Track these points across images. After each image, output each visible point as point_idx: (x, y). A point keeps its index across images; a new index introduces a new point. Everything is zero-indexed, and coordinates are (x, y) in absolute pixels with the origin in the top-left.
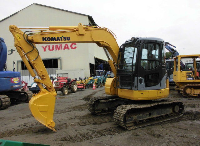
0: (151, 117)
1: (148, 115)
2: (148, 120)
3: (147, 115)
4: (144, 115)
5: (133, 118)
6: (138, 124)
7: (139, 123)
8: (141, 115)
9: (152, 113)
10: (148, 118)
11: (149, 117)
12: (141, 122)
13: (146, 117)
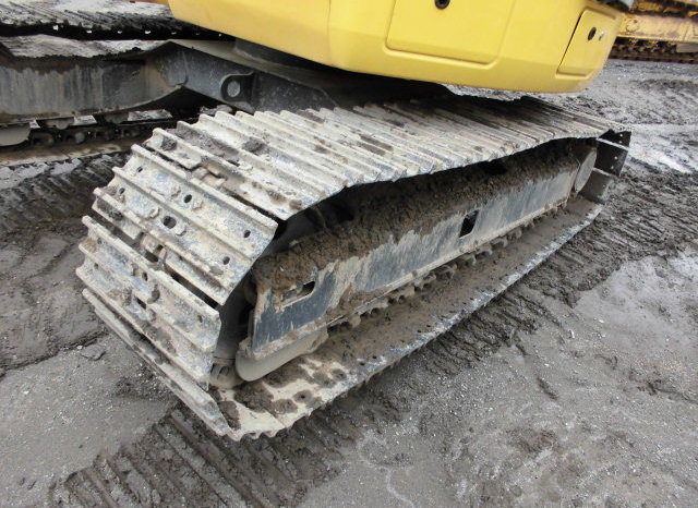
0: (470, 243)
1: (457, 233)
3: (448, 232)
4: (426, 238)
5: (329, 281)
9: (481, 209)
11: (455, 247)
13: (437, 252)
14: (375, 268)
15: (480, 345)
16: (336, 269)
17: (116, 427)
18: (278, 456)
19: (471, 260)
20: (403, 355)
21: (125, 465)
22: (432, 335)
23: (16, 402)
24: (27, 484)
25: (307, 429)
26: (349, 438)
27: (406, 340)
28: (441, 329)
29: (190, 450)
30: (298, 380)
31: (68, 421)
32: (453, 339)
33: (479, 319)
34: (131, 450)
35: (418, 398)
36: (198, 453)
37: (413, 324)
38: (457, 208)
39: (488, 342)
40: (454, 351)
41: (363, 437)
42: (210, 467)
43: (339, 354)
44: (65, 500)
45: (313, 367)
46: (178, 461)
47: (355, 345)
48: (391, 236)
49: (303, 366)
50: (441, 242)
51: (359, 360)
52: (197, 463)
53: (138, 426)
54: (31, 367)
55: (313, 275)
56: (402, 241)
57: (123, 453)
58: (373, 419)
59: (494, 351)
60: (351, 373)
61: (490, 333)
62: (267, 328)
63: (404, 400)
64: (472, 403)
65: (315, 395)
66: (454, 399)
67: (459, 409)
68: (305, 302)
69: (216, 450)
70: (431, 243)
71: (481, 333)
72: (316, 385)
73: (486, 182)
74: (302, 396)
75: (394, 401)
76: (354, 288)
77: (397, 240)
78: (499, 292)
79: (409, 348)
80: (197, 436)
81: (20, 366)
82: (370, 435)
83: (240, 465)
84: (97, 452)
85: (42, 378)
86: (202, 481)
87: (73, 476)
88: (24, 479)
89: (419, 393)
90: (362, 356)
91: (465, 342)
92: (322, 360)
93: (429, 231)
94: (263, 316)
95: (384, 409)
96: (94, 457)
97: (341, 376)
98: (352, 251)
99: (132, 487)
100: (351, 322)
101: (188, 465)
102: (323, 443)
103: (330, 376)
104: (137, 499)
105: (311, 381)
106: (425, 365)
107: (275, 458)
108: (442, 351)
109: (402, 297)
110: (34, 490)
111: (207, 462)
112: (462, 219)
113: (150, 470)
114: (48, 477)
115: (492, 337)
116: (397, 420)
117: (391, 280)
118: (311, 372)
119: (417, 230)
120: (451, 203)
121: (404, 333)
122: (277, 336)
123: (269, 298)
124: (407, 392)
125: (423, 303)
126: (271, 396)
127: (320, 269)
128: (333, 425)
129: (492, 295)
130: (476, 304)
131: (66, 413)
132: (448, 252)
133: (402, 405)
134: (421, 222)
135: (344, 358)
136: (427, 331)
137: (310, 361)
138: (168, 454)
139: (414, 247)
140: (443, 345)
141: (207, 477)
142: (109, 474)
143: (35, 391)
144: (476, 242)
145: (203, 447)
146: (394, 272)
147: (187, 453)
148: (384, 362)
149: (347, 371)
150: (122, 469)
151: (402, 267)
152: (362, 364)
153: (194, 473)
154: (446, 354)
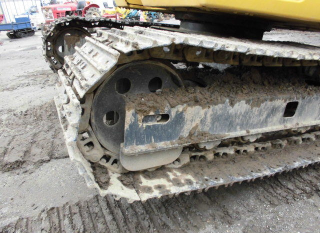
0: (292, 123)
1: (281, 114)
2: (268, 145)
3: (274, 111)
4: (256, 110)
5: (180, 117)
6: (210, 156)
7: (217, 155)
8: (241, 106)
9: (300, 101)
10: (275, 126)
11: (280, 123)
12: (231, 151)
13: (265, 123)
14: (216, 119)
15: (298, 192)
16: (184, 110)
17: (81, 192)
18: (152, 226)
19: (299, 141)
20: (235, 181)
21: (76, 210)
22: (260, 175)
23: (48, 172)
24: (35, 207)
25: (174, 215)
26: (195, 226)
27: (241, 174)
28: (268, 173)
29: (108, 210)
30: (162, 179)
31: (63, 185)
32: (279, 185)
33: (301, 177)
34: (82, 204)
35: (247, 214)
36: (112, 213)
37: (249, 167)
38: (280, 96)
39: (305, 191)
40: (279, 192)
41: (205, 228)
42: (114, 222)
43: (194, 173)
44: (44, 219)
45: (175, 175)
46: (100, 214)
47: (207, 170)
48: (228, 100)
49: (169, 173)
50: (268, 116)
51: (205, 177)
52: (109, 218)
53: (90, 194)
54: (61, 160)
55: (166, 109)
56: (236, 106)
57: (77, 204)
58: (214, 219)
59: (309, 197)
60: (197, 183)
61: (307, 186)
62: (134, 135)
63: (238, 213)
64: (285, 225)
65: (168, 189)
66: (271, 219)
67: (274, 227)
68: (162, 126)
69: (121, 214)
70: (260, 114)
71: (301, 185)
72: (171, 183)
73: (306, 87)
74: (159, 187)
75: (231, 212)
76: (200, 128)
77: (232, 104)
78: (316, 161)
79: (241, 179)
80: (114, 205)
81: (56, 158)
82: (210, 228)
83: (129, 225)
84: (67, 201)
85: (63, 165)
86: (107, 228)
87: (53, 208)
88: (34, 205)
89: (249, 211)
90: (208, 176)
91: (288, 188)
92: (182, 173)
93: (258, 105)
94: (130, 126)
95: (223, 215)
96: (65, 203)
97: (189, 182)
98: (197, 102)
99: (74, 221)
100: (207, 157)
101: (104, 218)
102: (179, 225)
103: (183, 181)
104: (73, 228)
105: (169, 180)
106: (258, 196)
107: (149, 226)
108: (271, 190)
109: (245, 151)
110: (35, 210)
111: (113, 219)
112: (285, 105)
113: (86, 215)
114: (43, 207)
115: (308, 189)
116: (230, 223)
117: (229, 131)
118: (172, 177)
119: (248, 102)
120: (276, 92)
121: (241, 170)
122: (142, 143)
123: (134, 115)
124: (241, 209)
125: (260, 158)
126: (141, 183)
127: (172, 107)
128: (189, 217)
129: (310, 162)
130: (297, 165)
131: (64, 181)
132: (274, 124)
133: (235, 215)
134: (251, 98)
135: (196, 175)
136: (257, 172)
137: (174, 171)
138: (97, 210)
139: (246, 113)
140: (272, 187)
141: (110, 227)
142: (67, 212)
143: (58, 169)
144: (298, 124)
145: (116, 211)
146: (231, 126)
147: (106, 212)
148: (221, 182)
149: (195, 181)
150: (73, 211)
151: (238, 124)
152: (207, 180)
153: (105, 223)
154: (273, 192)
